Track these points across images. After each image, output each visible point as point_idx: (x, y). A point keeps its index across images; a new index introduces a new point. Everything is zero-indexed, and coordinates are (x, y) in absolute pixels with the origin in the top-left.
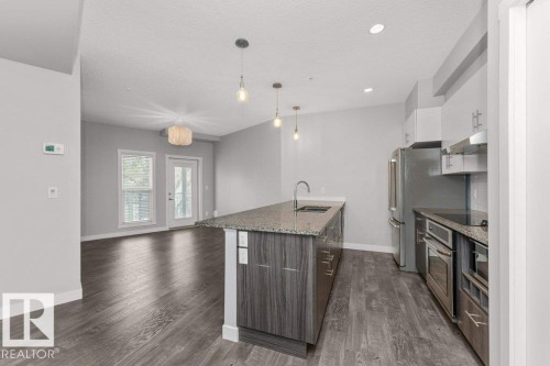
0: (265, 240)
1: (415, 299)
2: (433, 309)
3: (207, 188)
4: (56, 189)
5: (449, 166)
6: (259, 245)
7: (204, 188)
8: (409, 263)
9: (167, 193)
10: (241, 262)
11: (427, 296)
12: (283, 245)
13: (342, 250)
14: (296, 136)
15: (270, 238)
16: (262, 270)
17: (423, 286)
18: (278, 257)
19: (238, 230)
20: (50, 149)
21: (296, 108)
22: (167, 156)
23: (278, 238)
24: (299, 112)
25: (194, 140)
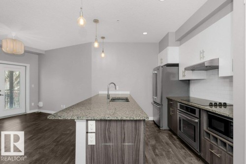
0: (110, 126)
1: (174, 144)
2: (184, 149)
5: (184, 76)
6: (105, 130)
8: (165, 125)
10: (89, 143)
11: (178, 142)
12: (123, 128)
14: (103, 55)
15: (113, 124)
16: (106, 147)
17: (174, 137)
18: (119, 136)
19: (87, 120)
21: (103, 38)
23: (119, 123)
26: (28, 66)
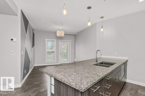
0: (60, 84)
3: (72, 51)
4: (14, 52)
7: (71, 51)
9: (60, 52)
13: (125, 83)
14: (102, 30)
15: (62, 84)
20: (12, 40)
21: (102, 17)
22: (60, 40)
24: (103, 19)
25: (65, 34)
26: (70, 41)
